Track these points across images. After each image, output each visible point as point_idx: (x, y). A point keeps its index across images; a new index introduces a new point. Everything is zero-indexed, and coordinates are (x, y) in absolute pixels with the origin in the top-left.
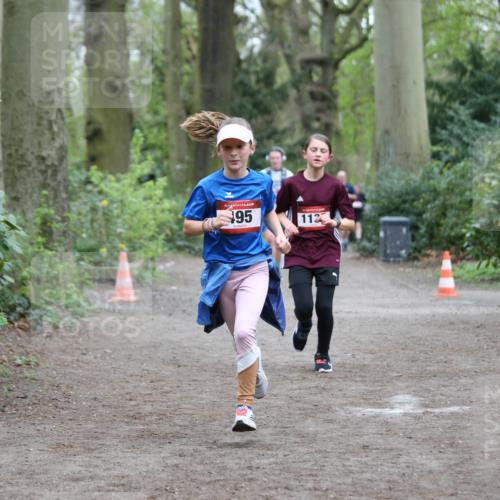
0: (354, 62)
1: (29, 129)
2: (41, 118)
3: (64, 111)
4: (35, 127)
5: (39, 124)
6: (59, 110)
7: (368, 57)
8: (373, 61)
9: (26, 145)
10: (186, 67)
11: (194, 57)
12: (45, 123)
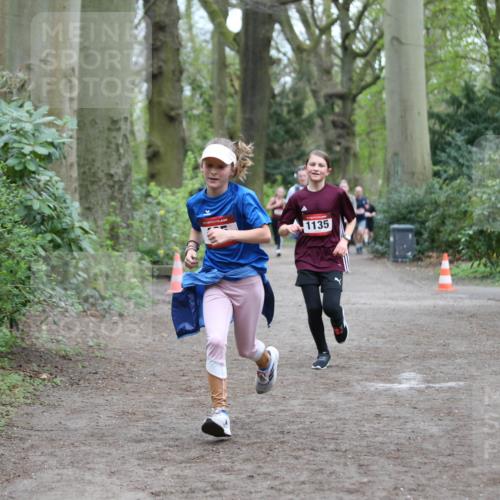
0: (369, 97)
1: (100, 151)
2: (110, 142)
3: (128, 136)
4: (105, 149)
5: (108, 147)
6: (125, 136)
7: (380, 92)
8: (384, 96)
9: (98, 164)
10: (230, 100)
11: (236, 92)
12: (113, 146)
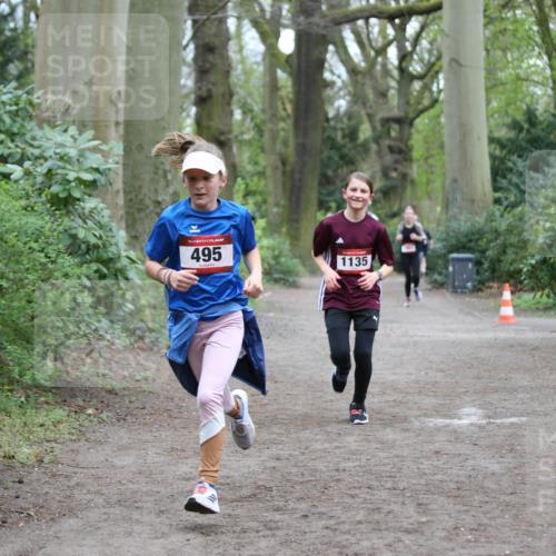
0: (426, 121)
2: (157, 168)
4: (152, 175)
5: (156, 173)
7: (438, 116)
8: (443, 120)
9: (145, 191)
10: (282, 125)
11: (288, 116)
12: (161, 172)
